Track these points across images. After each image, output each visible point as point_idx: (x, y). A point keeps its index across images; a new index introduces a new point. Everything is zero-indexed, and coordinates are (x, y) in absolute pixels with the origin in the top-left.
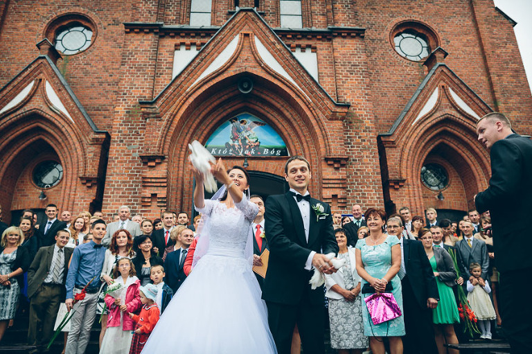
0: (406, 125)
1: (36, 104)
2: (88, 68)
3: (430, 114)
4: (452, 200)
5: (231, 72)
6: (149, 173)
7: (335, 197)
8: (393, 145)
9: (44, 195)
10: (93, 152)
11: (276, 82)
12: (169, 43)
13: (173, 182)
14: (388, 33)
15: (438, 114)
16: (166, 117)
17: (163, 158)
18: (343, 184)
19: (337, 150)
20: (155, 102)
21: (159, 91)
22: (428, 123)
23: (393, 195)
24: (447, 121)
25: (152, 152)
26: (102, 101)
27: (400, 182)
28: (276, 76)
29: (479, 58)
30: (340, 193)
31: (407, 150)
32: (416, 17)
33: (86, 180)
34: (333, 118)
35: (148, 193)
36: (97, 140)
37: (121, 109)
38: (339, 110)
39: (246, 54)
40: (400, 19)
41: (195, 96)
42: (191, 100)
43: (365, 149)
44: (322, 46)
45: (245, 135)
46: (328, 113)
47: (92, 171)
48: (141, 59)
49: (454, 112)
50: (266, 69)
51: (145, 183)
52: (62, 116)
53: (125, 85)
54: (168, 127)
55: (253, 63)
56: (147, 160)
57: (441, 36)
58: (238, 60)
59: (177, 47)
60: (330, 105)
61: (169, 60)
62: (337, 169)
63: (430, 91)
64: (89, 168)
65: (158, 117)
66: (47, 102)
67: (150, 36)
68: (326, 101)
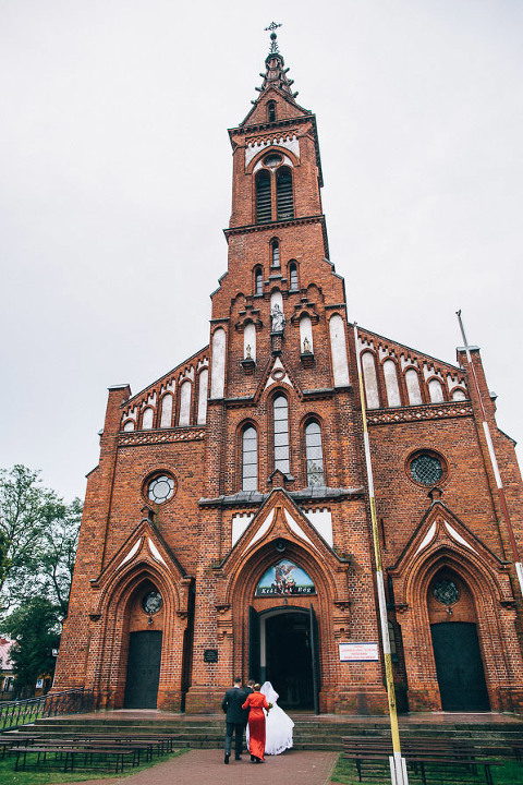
0: (407, 558)
1: (144, 556)
2: (174, 516)
3: (429, 546)
4: (461, 613)
5: (270, 539)
6: (222, 618)
7: (342, 630)
8: (398, 576)
9: (151, 620)
10: (183, 591)
11: (300, 544)
12: (229, 513)
13: (237, 621)
14: (403, 463)
15: (436, 545)
16: (229, 575)
17: (229, 607)
18: (348, 620)
19: (342, 596)
20: (221, 567)
21: (224, 554)
22: (427, 554)
23: (399, 618)
24: (444, 549)
25: (221, 603)
26: (186, 543)
27: (404, 607)
28: (300, 539)
29: (483, 479)
30: (346, 627)
31: (410, 578)
32: (427, 445)
33: (180, 614)
34: (339, 570)
35: (221, 631)
36: (185, 583)
37: (200, 569)
38: (342, 565)
39: (279, 524)
40: (413, 448)
41: (247, 559)
42: (245, 562)
43: (364, 591)
44: (334, 506)
45: (285, 577)
46: (335, 567)
47: (184, 606)
48: (211, 529)
49: (449, 543)
50: (293, 534)
51: (219, 623)
52: (161, 564)
53: (202, 550)
54: (231, 584)
55: (285, 531)
56: (219, 608)
57: (450, 460)
58: (275, 529)
59: (234, 516)
60: (336, 561)
61: (229, 527)
62: (343, 610)
63: (429, 526)
64: (182, 605)
65: (225, 577)
66: (151, 554)
67: (216, 511)
68: (334, 559)
